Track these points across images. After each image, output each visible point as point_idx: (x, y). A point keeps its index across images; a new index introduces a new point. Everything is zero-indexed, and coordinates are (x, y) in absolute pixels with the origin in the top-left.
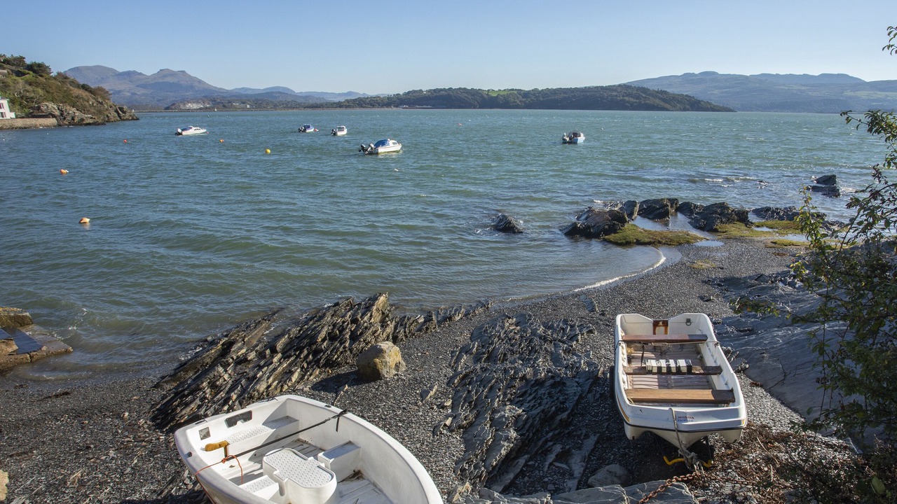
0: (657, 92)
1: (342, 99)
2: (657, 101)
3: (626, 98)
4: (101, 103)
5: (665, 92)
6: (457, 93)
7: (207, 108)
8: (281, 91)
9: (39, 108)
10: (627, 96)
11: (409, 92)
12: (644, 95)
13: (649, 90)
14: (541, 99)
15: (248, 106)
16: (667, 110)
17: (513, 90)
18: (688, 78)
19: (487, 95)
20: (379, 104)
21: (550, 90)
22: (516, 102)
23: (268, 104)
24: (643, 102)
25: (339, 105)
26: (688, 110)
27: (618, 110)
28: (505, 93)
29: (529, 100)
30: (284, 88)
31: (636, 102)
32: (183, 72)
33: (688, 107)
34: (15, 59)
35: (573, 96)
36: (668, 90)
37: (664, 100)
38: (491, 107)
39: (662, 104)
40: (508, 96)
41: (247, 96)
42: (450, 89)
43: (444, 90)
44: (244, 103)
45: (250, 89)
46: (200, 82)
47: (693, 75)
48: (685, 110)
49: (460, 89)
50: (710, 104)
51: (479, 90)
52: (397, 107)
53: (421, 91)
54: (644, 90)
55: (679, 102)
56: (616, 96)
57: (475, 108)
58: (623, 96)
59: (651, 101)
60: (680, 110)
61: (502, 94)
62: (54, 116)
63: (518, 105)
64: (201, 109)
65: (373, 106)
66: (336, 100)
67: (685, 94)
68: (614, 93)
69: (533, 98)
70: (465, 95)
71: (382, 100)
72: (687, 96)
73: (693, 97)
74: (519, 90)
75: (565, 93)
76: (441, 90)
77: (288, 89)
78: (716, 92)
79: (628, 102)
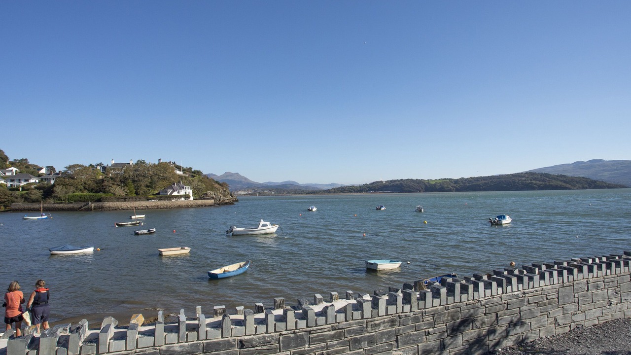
0: (557, 176)
1: (330, 188)
2: (560, 183)
3: (534, 182)
4: (225, 191)
5: (565, 176)
6: (407, 182)
7: (250, 194)
8: (291, 183)
9: (206, 194)
10: (534, 180)
11: (373, 183)
12: (548, 179)
13: (551, 175)
14: (468, 185)
15: (273, 193)
16: (570, 189)
17: (445, 179)
18: (578, 165)
19: (428, 183)
20: (355, 191)
21: (473, 178)
22: (449, 187)
23: (284, 191)
24: (548, 184)
25: (328, 191)
26: (586, 188)
27: (528, 190)
28: (441, 181)
29: (458, 185)
30: (293, 182)
31: (542, 184)
32: (237, 173)
33: (585, 186)
34: (188, 169)
35: (491, 182)
36: (566, 174)
37: (565, 182)
38: (432, 191)
39: (564, 184)
40: (443, 183)
41: (271, 186)
42: (402, 180)
43: (398, 180)
44: (270, 191)
45: (273, 183)
46: (246, 179)
47: (582, 162)
48: (583, 188)
49: (408, 179)
50: (605, 183)
51: (422, 180)
52: (367, 192)
53: (381, 182)
54: (547, 175)
55: (577, 182)
56: (525, 180)
57: (420, 192)
58: (531, 180)
59: (554, 183)
60: (580, 188)
61: (438, 182)
62: (213, 198)
63: (451, 189)
64: (246, 194)
65: (351, 192)
66: (326, 188)
67: (581, 176)
68: (524, 179)
69: (461, 184)
70: (413, 183)
71: (356, 187)
72: (583, 178)
73: (589, 178)
74: (450, 179)
75: (484, 180)
76: (395, 181)
77: (295, 182)
78: (606, 173)
79: (535, 184)
